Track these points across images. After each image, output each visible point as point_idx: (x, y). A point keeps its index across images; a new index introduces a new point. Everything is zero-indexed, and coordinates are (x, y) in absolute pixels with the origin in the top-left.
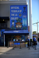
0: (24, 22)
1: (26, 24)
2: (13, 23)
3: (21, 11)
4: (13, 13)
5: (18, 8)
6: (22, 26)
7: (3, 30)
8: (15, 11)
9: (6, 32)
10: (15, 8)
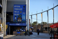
0: (23, 18)
1: (25, 19)
2: (16, 18)
3: (21, 9)
4: (16, 10)
5: (19, 7)
6: (22, 20)
7: (8, 23)
8: (17, 9)
9: (11, 24)
10: (17, 6)
